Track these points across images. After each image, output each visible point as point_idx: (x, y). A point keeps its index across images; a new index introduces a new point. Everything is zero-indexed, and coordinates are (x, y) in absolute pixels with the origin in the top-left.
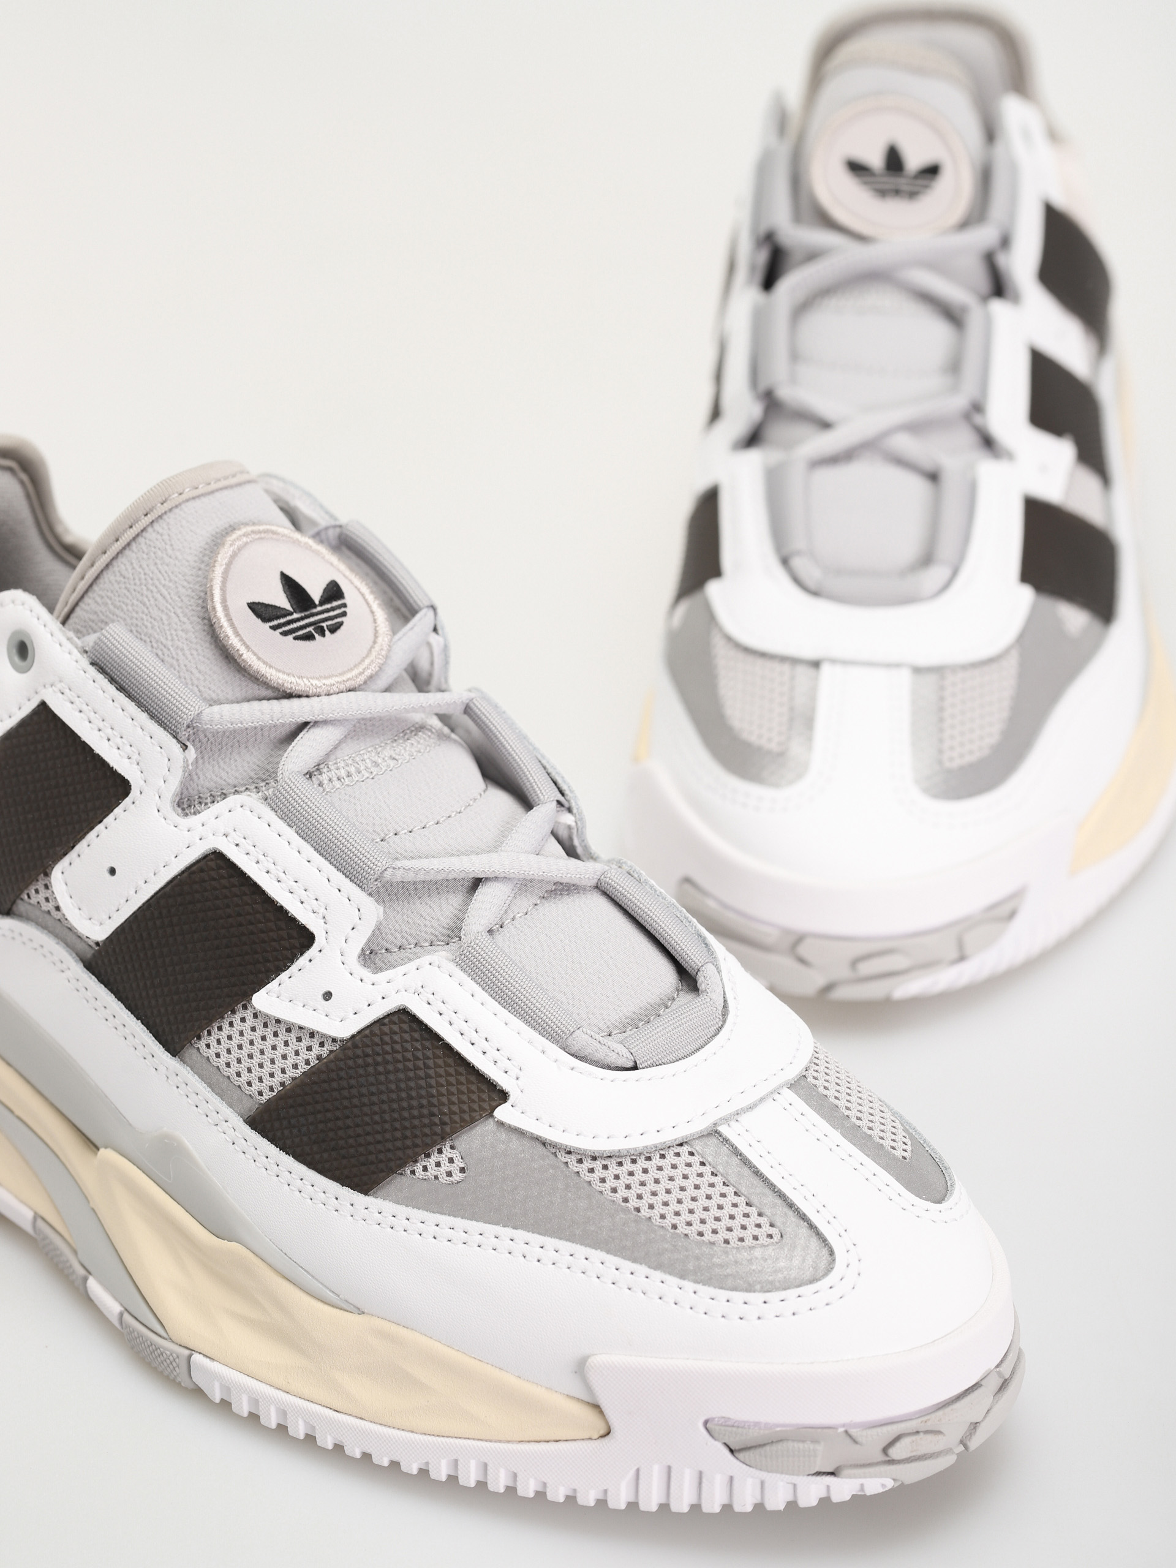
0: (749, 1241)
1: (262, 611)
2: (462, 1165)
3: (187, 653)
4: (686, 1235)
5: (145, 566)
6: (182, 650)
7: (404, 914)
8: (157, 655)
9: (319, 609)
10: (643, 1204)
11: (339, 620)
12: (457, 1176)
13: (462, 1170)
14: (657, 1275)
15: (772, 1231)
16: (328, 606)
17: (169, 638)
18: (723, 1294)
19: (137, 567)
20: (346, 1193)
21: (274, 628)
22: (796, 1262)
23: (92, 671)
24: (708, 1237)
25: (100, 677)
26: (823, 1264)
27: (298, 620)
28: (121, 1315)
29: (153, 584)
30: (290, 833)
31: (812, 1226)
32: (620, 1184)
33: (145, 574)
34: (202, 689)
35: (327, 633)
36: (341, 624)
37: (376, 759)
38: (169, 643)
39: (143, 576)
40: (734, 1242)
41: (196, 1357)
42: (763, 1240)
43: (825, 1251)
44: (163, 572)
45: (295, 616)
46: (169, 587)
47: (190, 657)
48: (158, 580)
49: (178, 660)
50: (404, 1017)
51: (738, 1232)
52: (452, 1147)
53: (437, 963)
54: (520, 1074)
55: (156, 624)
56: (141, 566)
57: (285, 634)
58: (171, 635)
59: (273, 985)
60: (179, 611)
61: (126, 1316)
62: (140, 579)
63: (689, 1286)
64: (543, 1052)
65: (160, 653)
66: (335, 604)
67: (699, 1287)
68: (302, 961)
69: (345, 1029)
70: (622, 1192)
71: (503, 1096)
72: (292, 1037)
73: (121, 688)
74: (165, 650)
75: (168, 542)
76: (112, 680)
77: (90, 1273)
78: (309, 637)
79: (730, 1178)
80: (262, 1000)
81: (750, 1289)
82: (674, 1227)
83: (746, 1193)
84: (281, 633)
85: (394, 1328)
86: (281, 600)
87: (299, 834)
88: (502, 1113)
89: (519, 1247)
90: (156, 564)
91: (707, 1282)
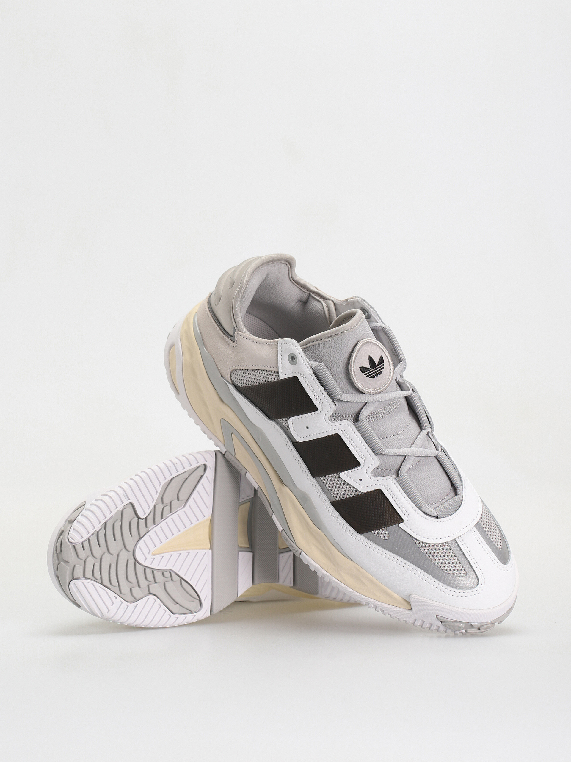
0: (458, 575)
1: (363, 370)
2: (388, 535)
3: (340, 376)
4: (443, 570)
5: (333, 348)
6: (339, 375)
7: (385, 461)
8: (331, 373)
9: (377, 367)
10: (433, 559)
11: (382, 370)
12: (386, 538)
13: (388, 537)
14: (434, 579)
15: (465, 572)
16: (379, 366)
17: (336, 370)
18: (449, 588)
19: (330, 348)
20: (355, 533)
21: (365, 375)
22: (469, 582)
23: (313, 375)
24: (448, 571)
25: (315, 378)
26: (476, 583)
27: (371, 372)
28: (282, 530)
29: (334, 354)
30: (359, 435)
31: (474, 572)
32: (429, 552)
33: (332, 350)
34: (342, 386)
35: (378, 375)
36: (382, 372)
37: (384, 412)
38: (336, 372)
39: (332, 351)
40: (455, 574)
41: (303, 552)
42: (462, 575)
43: (477, 580)
44: (338, 352)
45: (371, 370)
46: (339, 357)
47: (341, 377)
48: (336, 354)
49: (337, 377)
50: (379, 492)
51: (456, 571)
52: (386, 530)
53: (392, 479)
54: (408, 516)
55: (333, 365)
56: (331, 348)
57: (367, 376)
58: (337, 370)
59: (346, 472)
60: (340, 364)
61: (283, 531)
62: (330, 351)
63: (441, 584)
64: (415, 510)
65: (332, 373)
66: (381, 365)
67: (443, 585)
68: (356, 469)
69: (364, 491)
70: (429, 554)
71: (402, 521)
72: (348, 487)
73: (320, 383)
74: (334, 373)
75: (341, 344)
76: (318, 379)
77: (274, 513)
78: (373, 377)
79: (456, 555)
80: (343, 475)
81: (456, 588)
82: (440, 567)
83: (460, 560)
84: (366, 376)
85: (360, 568)
86: (368, 366)
87: (362, 436)
88: (401, 525)
89: (399, 562)
90: (336, 349)
91: (446, 584)
